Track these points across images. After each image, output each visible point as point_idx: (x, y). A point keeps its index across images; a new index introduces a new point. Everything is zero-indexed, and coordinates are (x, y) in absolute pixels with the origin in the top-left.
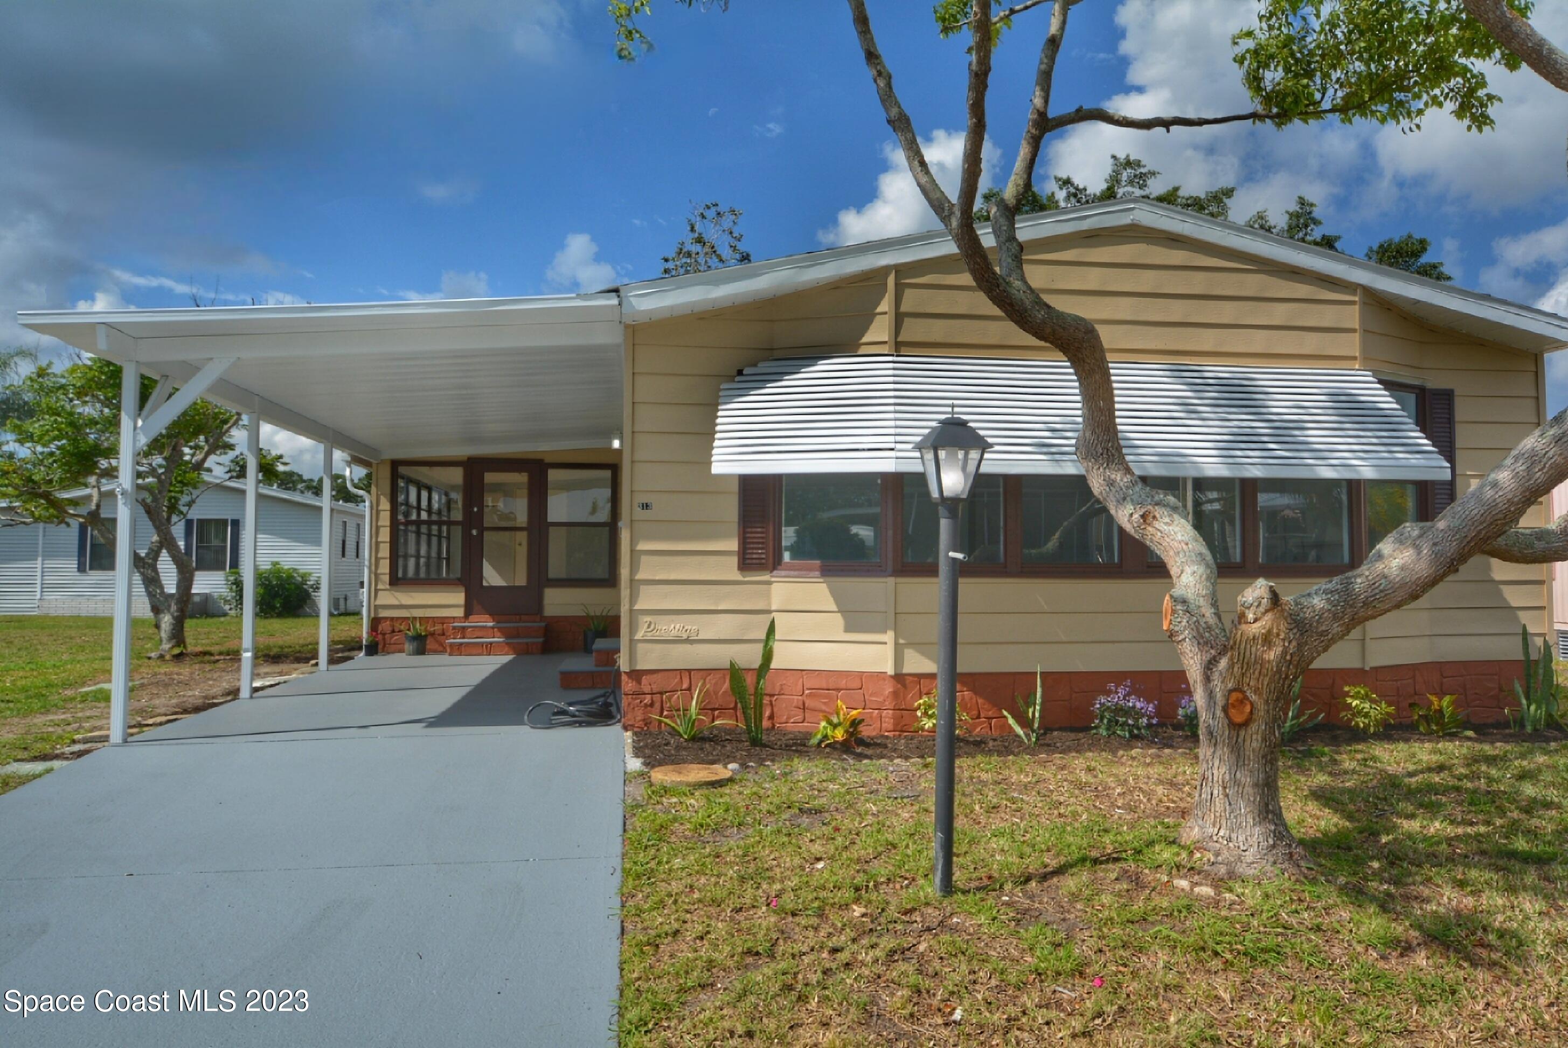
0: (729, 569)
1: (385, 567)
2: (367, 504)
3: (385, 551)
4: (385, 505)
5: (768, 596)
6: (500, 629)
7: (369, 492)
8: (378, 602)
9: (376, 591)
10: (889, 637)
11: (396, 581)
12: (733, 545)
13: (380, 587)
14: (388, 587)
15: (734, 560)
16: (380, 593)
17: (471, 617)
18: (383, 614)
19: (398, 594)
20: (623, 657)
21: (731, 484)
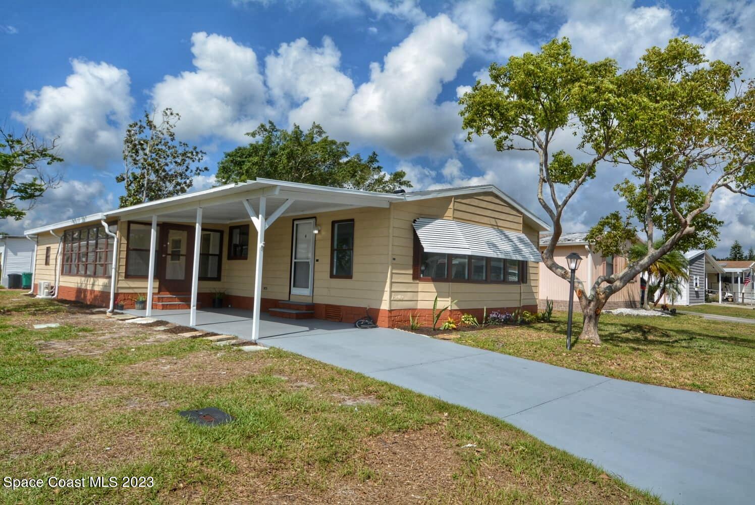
0: (409, 279)
1: (123, 269)
2: (116, 240)
3: (123, 262)
4: (124, 241)
5: (418, 287)
6: (178, 298)
7: (116, 234)
8: (119, 286)
9: (118, 280)
10: (449, 299)
11: (128, 276)
12: (411, 272)
13: (120, 279)
14: (124, 279)
15: (411, 276)
16: (120, 282)
17: (161, 293)
18: (121, 291)
19: (129, 282)
20: (385, 306)
21: (411, 253)
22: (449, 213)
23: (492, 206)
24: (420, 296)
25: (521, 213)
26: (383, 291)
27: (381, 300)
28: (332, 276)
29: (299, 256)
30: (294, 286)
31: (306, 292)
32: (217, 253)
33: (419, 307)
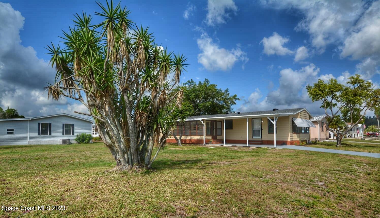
0: (292, 134)
15: (292, 132)
19: (207, 137)
20: (289, 140)
21: (292, 127)
22: (299, 116)
23: (305, 114)
24: (294, 137)
25: (309, 114)
26: (288, 136)
27: (288, 139)
28: (268, 133)
29: (254, 128)
30: (254, 136)
31: (260, 137)
32: (220, 127)
33: (294, 140)
